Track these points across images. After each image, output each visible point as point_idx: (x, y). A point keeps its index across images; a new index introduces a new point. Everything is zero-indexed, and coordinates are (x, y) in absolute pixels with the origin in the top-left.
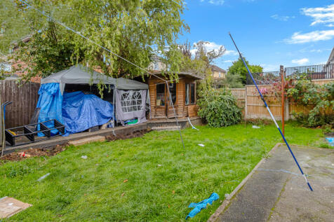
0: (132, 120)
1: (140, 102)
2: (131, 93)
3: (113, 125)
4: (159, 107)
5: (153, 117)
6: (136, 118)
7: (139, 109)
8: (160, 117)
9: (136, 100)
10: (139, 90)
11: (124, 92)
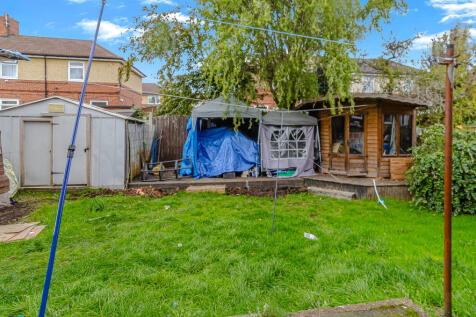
0: (287, 170)
1: (302, 145)
2: (288, 131)
3: (257, 173)
4: (335, 156)
5: (326, 171)
6: (294, 169)
7: (300, 155)
8: (337, 172)
9: (297, 141)
10: (300, 126)
11: (276, 129)
